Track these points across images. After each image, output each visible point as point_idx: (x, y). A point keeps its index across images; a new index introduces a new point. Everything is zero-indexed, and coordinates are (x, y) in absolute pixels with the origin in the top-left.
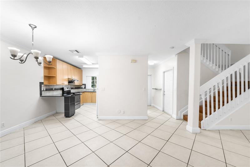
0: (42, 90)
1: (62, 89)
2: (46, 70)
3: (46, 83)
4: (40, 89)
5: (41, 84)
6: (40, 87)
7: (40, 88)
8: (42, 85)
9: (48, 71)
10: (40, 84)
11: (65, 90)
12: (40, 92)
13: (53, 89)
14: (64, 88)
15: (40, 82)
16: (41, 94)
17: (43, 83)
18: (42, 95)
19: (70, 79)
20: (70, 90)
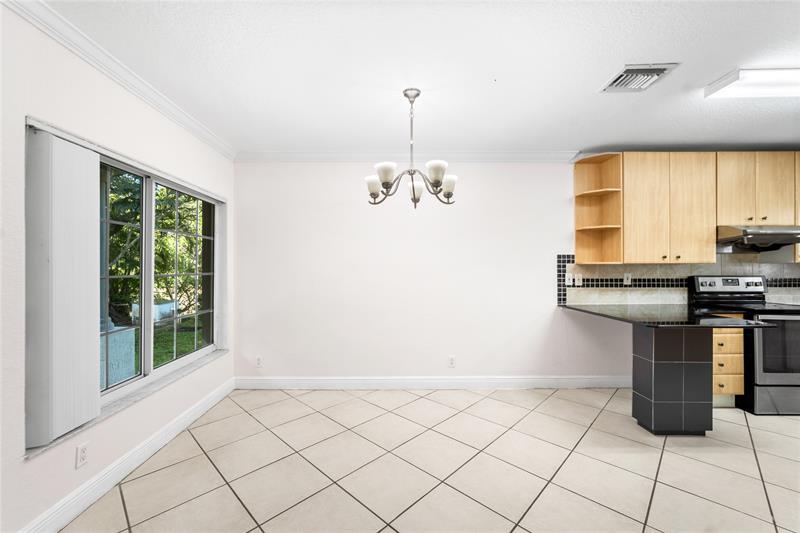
0: (567, 283)
1: (690, 283)
2: (585, 209)
3: (586, 256)
4: (559, 281)
5: (563, 261)
6: (559, 271)
7: (559, 276)
8: (567, 265)
9: (595, 209)
10: (559, 262)
11: (702, 289)
12: (559, 290)
13: (622, 280)
14: (701, 280)
15: (559, 257)
16: (562, 298)
17: (573, 256)
18: (565, 300)
19: (727, 228)
20: (761, 289)
